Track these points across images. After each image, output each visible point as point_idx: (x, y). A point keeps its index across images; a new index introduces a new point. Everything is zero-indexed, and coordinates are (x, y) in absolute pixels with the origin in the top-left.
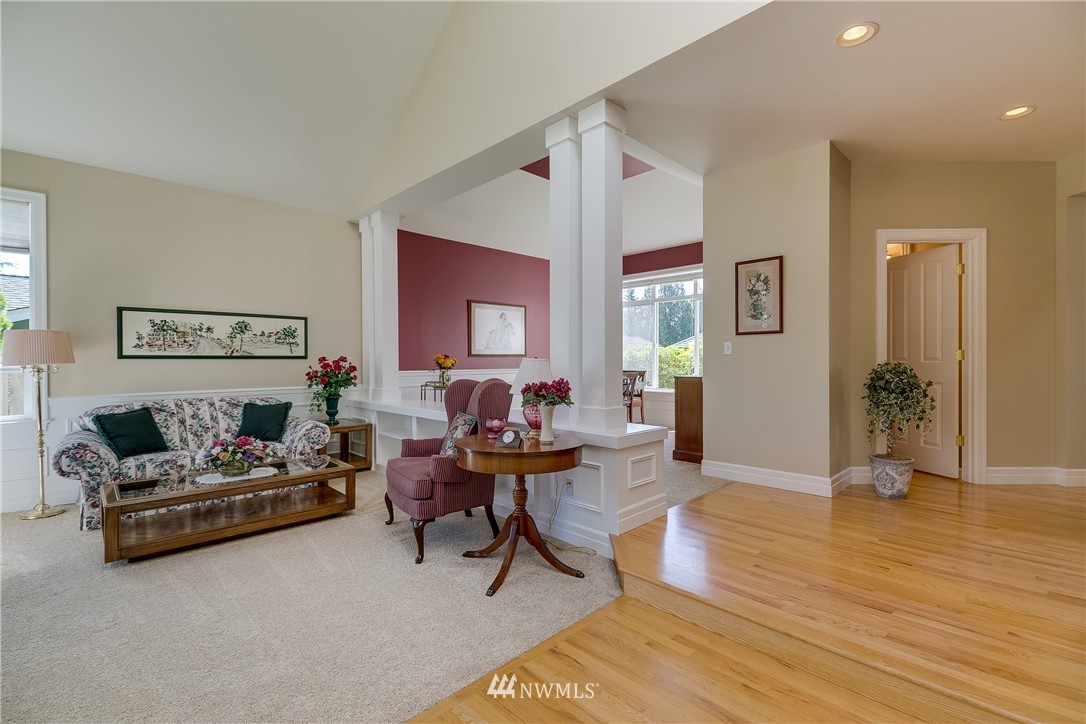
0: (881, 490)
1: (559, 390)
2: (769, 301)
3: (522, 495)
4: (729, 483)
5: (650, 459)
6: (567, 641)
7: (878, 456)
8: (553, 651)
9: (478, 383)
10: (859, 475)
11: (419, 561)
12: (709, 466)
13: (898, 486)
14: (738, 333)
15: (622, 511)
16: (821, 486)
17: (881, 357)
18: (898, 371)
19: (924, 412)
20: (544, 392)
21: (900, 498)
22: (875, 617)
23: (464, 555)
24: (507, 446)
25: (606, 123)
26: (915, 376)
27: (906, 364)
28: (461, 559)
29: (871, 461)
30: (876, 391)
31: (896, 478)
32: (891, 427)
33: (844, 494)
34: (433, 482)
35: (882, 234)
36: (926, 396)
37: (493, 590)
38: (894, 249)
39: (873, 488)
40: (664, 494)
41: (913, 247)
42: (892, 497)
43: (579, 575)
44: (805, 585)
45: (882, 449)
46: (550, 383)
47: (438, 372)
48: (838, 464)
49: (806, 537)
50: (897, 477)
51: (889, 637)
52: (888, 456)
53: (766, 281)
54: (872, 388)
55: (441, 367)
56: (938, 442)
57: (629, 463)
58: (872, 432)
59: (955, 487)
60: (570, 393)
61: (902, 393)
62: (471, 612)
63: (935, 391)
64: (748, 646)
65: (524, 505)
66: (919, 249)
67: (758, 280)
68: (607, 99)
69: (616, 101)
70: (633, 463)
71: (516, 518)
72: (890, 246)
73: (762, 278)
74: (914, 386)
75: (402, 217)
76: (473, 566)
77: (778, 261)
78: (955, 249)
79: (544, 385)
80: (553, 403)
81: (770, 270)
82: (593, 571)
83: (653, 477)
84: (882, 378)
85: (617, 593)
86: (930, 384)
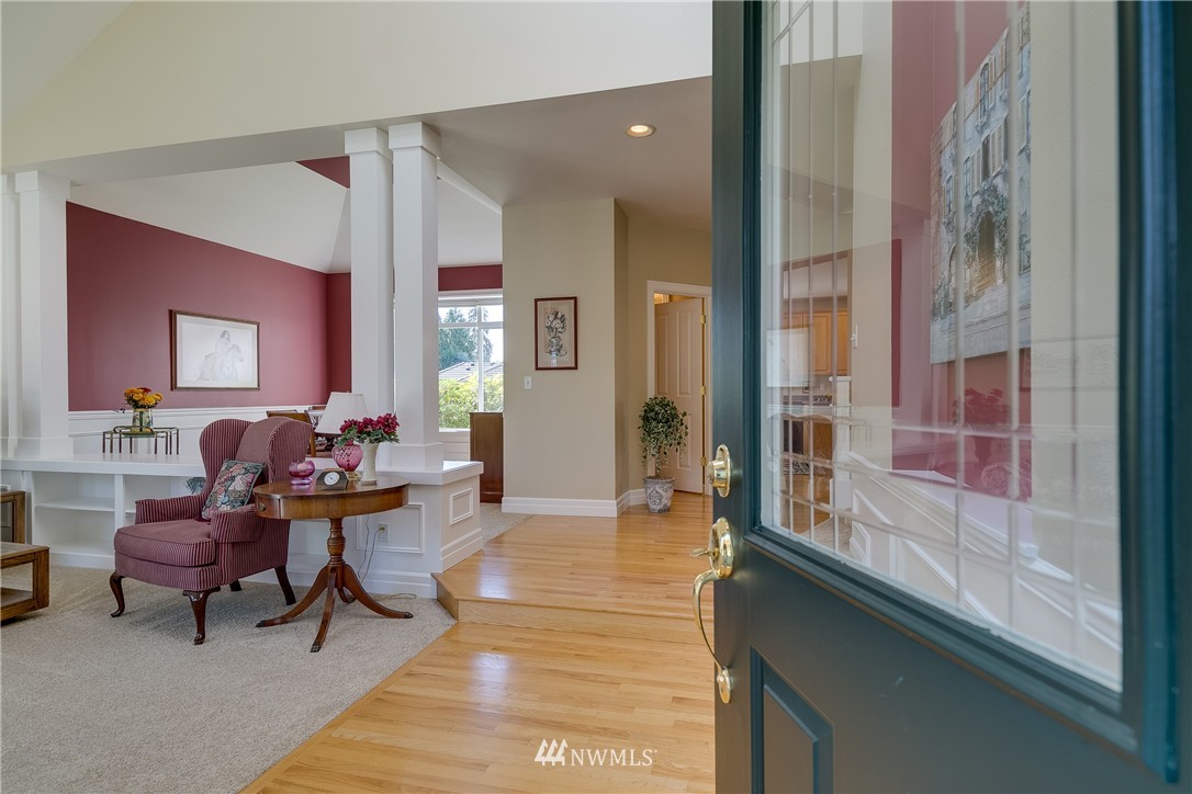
0: (652, 506)
1: (386, 426)
2: (567, 338)
3: (338, 543)
4: (530, 517)
5: (468, 494)
6: (419, 664)
7: (650, 477)
8: (409, 675)
9: (248, 424)
10: (635, 496)
11: (199, 641)
12: (510, 503)
13: (664, 501)
14: (537, 369)
15: (445, 547)
16: (608, 508)
17: (651, 393)
18: (664, 404)
19: (681, 437)
20: (370, 429)
21: (665, 511)
22: (658, 588)
23: (259, 626)
24: (331, 488)
25: (422, 147)
26: (675, 408)
27: (668, 398)
28: (258, 630)
29: (645, 482)
30: (648, 421)
31: (662, 494)
32: (659, 452)
33: (625, 513)
34: (217, 544)
35: (651, 285)
36: (682, 424)
37: (318, 645)
38: (660, 298)
39: (646, 506)
40: (480, 529)
41: (671, 296)
42: (660, 511)
43: (408, 616)
44: (609, 579)
45: (651, 472)
46: (375, 419)
47: (130, 412)
48: (621, 488)
49: (604, 548)
50: (664, 494)
51: (668, 597)
52: (657, 476)
53: (563, 319)
54: (646, 419)
55: (136, 405)
56: (689, 464)
57: (451, 499)
58: (645, 457)
59: (701, 499)
60: (397, 428)
61: (666, 422)
62: (303, 668)
63: (687, 420)
64: (573, 632)
65: (341, 554)
66: (675, 299)
67: (556, 317)
68: (424, 124)
69: (432, 127)
70: (455, 498)
71: (333, 570)
72: (656, 295)
73: (559, 315)
74: (674, 416)
75: (73, 184)
76: (277, 633)
77: (573, 301)
78: (699, 302)
79: (368, 422)
80: (378, 441)
81: (566, 309)
82: (421, 611)
83: (471, 512)
84: (652, 410)
85: (452, 622)
86: (684, 414)
